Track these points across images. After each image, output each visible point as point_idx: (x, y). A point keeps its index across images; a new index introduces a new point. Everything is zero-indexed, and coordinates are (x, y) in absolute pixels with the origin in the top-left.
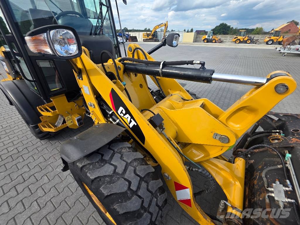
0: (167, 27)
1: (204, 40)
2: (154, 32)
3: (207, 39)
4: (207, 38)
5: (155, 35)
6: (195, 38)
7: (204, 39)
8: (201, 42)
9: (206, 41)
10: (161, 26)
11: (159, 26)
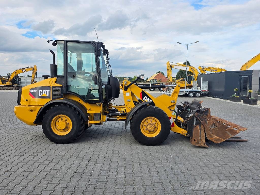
2: (15, 78)
5: (15, 81)
10: (26, 71)
11: (22, 71)
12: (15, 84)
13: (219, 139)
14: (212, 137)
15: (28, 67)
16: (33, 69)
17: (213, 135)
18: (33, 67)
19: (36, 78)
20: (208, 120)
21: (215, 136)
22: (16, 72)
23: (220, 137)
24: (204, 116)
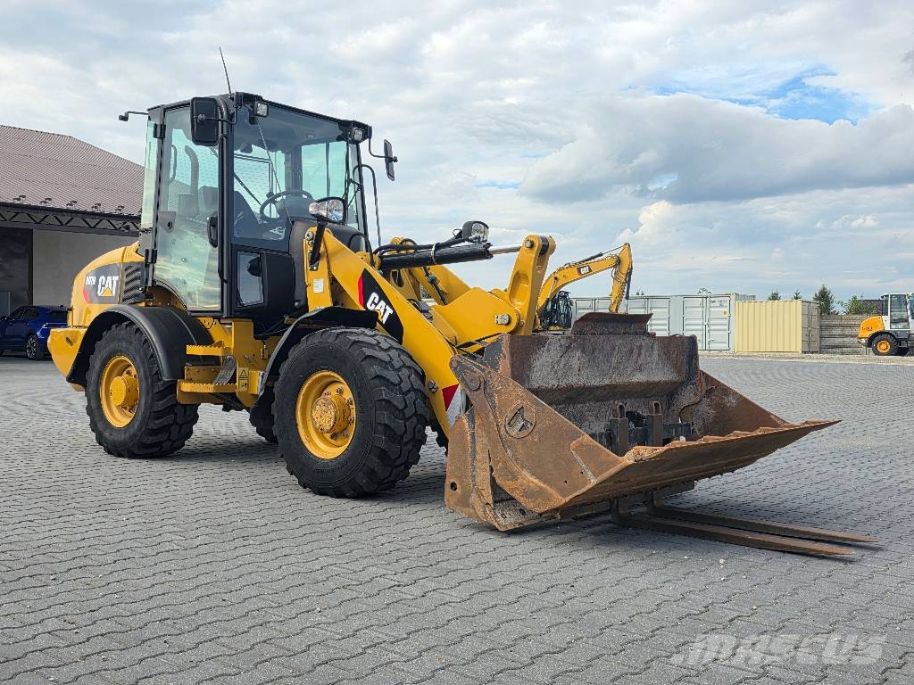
0: (629, 274)
1: (873, 340)
2: (554, 300)
3: (888, 333)
4: (887, 328)
5: (555, 311)
6: (816, 333)
7: (868, 334)
8: (857, 353)
9: (884, 346)
10: (590, 270)
11: (579, 270)
12: (551, 324)
13: (541, 491)
14: (514, 478)
15: (600, 255)
16: (619, 262)
17: (516, 468)
18: (617, 252)
19: (627, 298)
20: (497, 392)
21: (525, 473)
22: (556, 278)
23: (545, 482)
24: (483, 370)
